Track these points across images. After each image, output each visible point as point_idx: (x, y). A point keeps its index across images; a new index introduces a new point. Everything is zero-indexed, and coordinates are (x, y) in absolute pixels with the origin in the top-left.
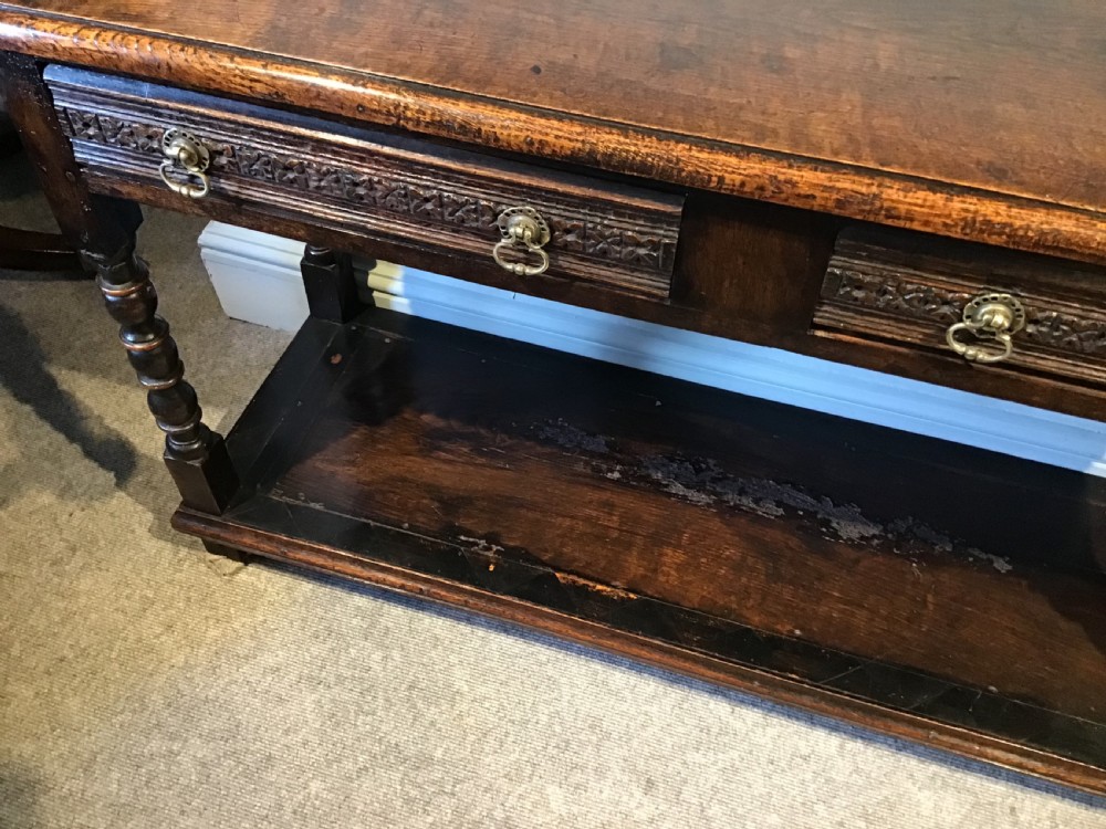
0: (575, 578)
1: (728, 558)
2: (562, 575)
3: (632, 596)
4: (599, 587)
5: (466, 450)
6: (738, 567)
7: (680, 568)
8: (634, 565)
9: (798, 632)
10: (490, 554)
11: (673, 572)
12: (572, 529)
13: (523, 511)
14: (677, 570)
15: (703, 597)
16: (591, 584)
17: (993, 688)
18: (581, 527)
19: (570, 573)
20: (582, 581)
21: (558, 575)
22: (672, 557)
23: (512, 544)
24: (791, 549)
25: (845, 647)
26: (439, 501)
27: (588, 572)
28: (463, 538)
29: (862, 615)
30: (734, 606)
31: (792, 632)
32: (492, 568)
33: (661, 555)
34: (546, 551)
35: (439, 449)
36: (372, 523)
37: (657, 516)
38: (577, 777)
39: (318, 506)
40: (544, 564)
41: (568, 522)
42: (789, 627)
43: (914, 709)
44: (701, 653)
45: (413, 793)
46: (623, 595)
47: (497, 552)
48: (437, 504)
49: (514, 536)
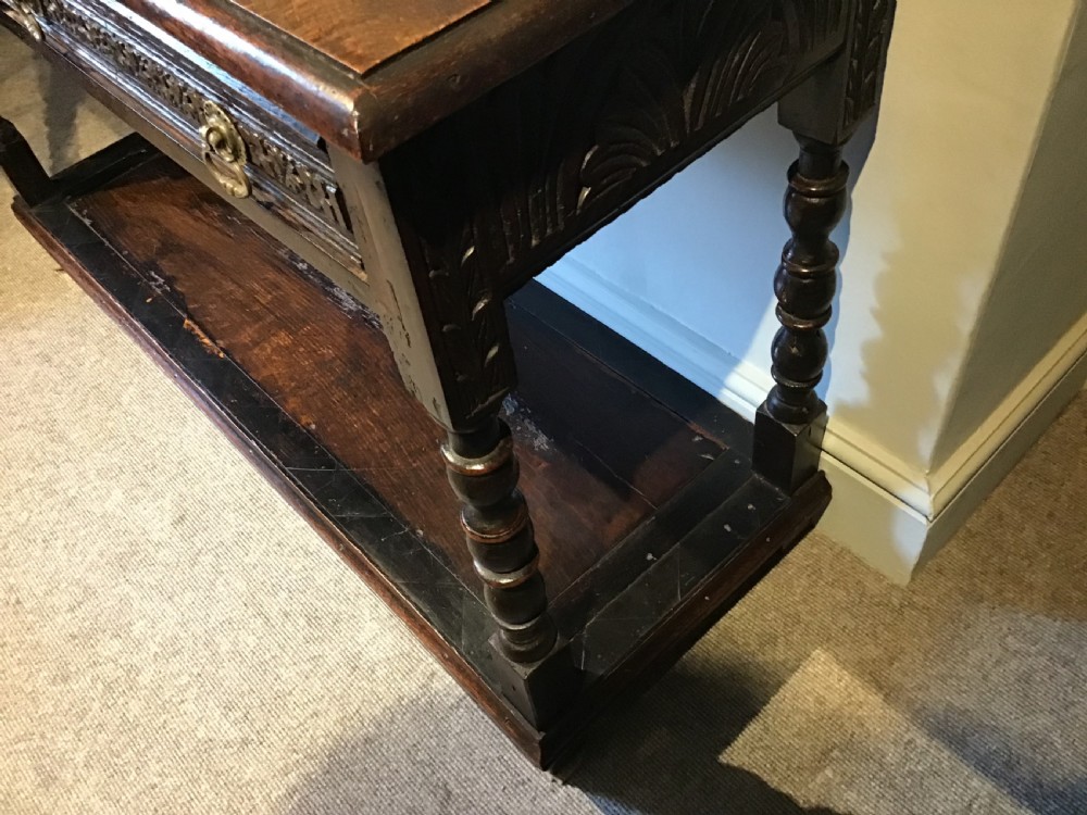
0: (196, 328)
1: (323, 355)
2: (190, 322)
3: (222, 355)
4: (207, 341)
5: (216, 214)
6: (321, 364)
7: (278, 350)
8: (246, 336)
9: (313, 426)
10: (159, 291)
11: (269, 350)
12: (231, 292)
13: (211, 269)
14: (273, 350)
15: (272, 375)
16: (202, 335)
17: (421, 532)
18: (239, 294)
19: (196, 323)
20: (198, 331)
21: (186, 321)
22: (283, 339)
23: (179, 289)
24: (377, 366)
25: (338, 452)
26: (163, 244)
27: (209, 327)
28: (153, 273)
29: (377, 433)
30: (287, 390)
31: (309, 424)
32: (149, 300)
33: (273, 335)
34: (196, 302)
35: (199, 207)
36: (107, 243)
37: (302, 306)
38: (139, 492)
39: (87, 222)
40: (186, 310)
41: (233, 287)
42: (310, 421)
43: (338, 518)
44: (226, 412)
45: (38, 454)
46: (216, 352)
47: (164, 291)
48: (159, 245)
49: (187, 284)
